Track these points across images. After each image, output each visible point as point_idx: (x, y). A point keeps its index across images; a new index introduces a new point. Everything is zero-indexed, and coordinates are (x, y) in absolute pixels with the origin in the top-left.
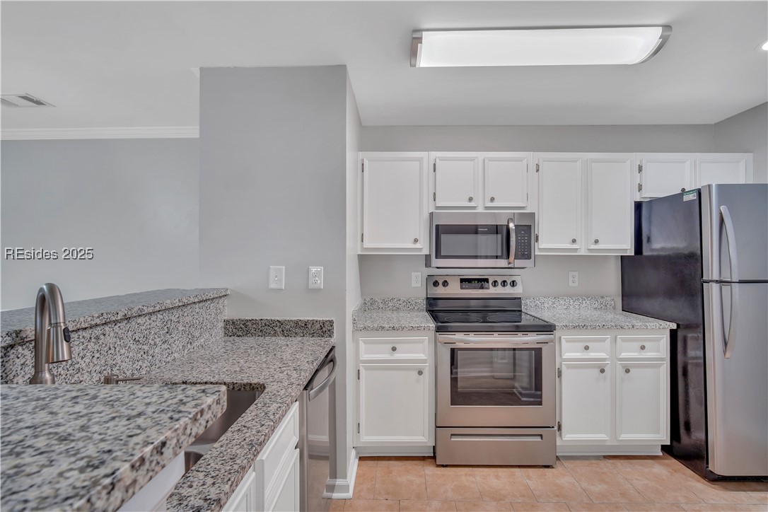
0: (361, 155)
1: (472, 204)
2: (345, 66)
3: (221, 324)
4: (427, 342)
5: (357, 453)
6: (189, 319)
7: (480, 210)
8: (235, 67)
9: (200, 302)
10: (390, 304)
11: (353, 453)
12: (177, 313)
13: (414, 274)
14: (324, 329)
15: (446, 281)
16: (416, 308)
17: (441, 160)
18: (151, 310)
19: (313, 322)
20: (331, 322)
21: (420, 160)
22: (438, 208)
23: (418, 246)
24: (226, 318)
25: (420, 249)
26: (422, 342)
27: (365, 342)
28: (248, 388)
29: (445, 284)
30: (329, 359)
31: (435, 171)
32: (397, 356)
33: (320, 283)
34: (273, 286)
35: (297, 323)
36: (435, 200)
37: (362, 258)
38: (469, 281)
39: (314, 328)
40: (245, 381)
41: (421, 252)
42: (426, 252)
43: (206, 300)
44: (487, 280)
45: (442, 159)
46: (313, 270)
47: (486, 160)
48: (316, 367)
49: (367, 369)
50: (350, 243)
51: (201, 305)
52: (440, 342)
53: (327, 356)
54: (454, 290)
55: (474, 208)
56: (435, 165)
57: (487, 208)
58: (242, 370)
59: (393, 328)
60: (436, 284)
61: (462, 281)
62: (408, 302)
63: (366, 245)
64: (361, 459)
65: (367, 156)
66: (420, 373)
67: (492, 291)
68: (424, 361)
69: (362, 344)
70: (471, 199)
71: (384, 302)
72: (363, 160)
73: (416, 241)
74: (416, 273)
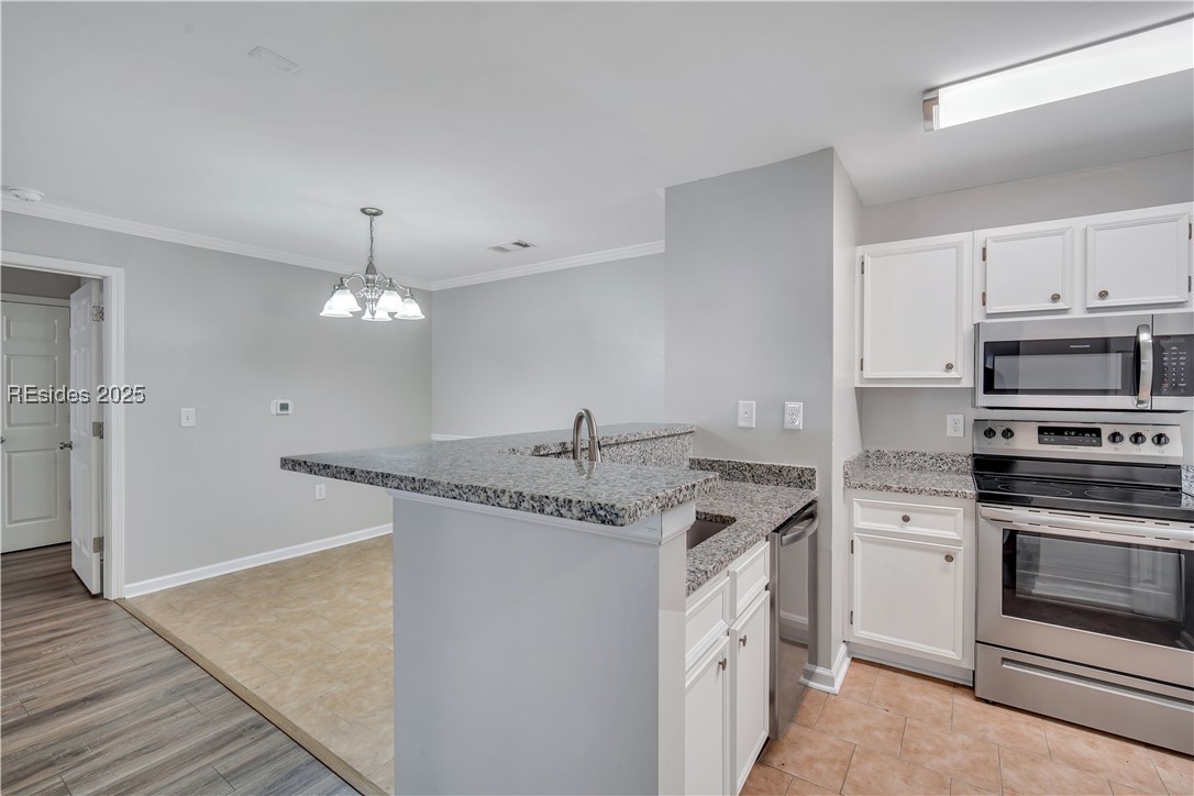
0: (860, 250)
1: (1059, 305)
2: (832, 148)
3: (687, 463)
4: (960, 515)
5: (849, 652)
6: (659, 452)
7: (1078, 313)
8: (701, 180)
9: (668, 436)
10: (909, 460)
11: (843, 649)
12: (650, 445)
13: (950, 418)
14: (803, 479)
15: (1009, 430)
16: (954, 469)
17: (995, 241)
18: (633, 438)
19: (790, 469)
20: (813, 472)
21: (957, 246)
22: (989, 316)
23: (953, 374)
24: (691, 457)
25: (958, 380)
26: (953, 514)
27: (862, 505)
28: (718, 519)
29: (1008, 434)
30: (808, 513)
31: (984, 259)
32: (909, 529)
33: (799, 423)
34: (742, 423)
35: (769, 468)
36: (984, 304)
37: (861, 393)
38: (1059, 431)
39: (790, 476)
40: (716, 513)
41: (958, 383)
42: (967, 383)
43: (673, 435)
44: (1098, 432)
45: (997, 240)
46: (790, 405)
47: (1090, 232)
48: (791, 515)
49: (863, 540)
50: (839, 372)
51: (670, 439)
52: (983, 517)
53: (804, 508)
54: (1026, 443)
55: (1064, 311)
56: (984, 249)
57: (1090, 310)
58: (712, 505)
59: (905, 490)
60: (990, 433)
61: (1042, 430)
62: (939, 458)
63: (868, 374)
64: (853, 659)
65: (868, 251)
66: (949, 558)
67: (1106, 451)
68: (958, 543)
69: (857, 508)
70: (1055, 298)
71: (898, 455)
72: (863, 257)
73: (949, 367)
74: (955, 416)
